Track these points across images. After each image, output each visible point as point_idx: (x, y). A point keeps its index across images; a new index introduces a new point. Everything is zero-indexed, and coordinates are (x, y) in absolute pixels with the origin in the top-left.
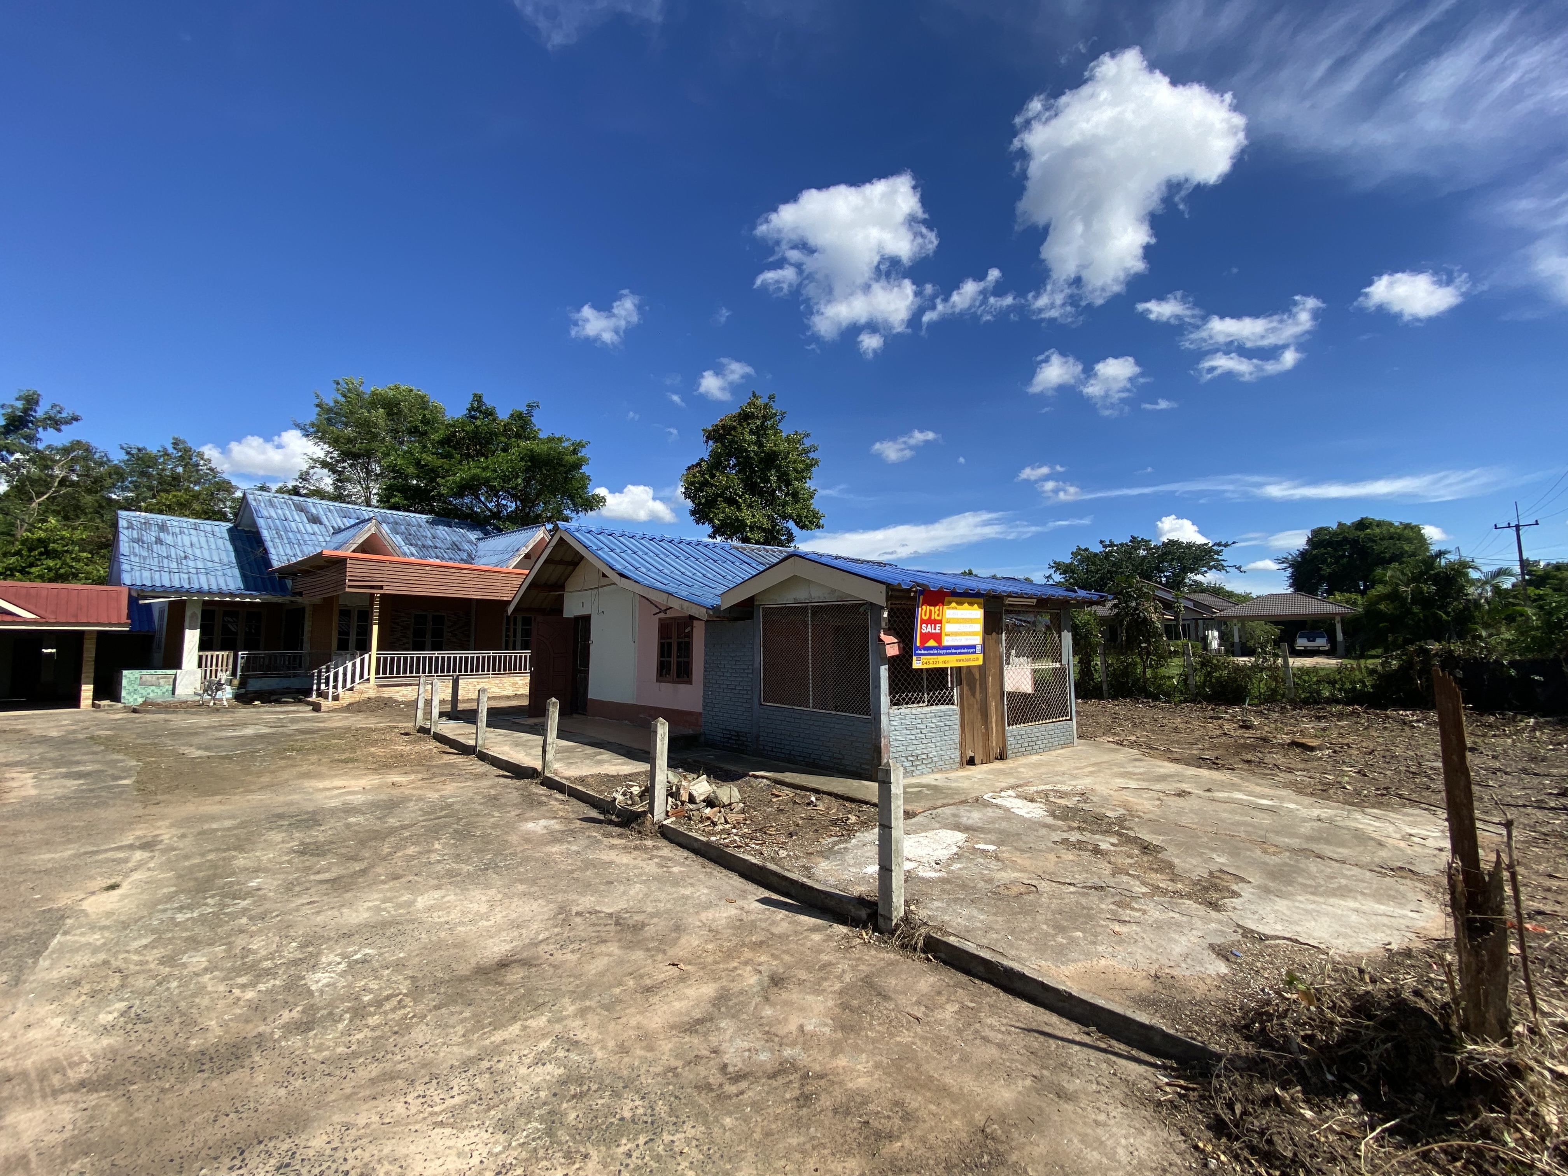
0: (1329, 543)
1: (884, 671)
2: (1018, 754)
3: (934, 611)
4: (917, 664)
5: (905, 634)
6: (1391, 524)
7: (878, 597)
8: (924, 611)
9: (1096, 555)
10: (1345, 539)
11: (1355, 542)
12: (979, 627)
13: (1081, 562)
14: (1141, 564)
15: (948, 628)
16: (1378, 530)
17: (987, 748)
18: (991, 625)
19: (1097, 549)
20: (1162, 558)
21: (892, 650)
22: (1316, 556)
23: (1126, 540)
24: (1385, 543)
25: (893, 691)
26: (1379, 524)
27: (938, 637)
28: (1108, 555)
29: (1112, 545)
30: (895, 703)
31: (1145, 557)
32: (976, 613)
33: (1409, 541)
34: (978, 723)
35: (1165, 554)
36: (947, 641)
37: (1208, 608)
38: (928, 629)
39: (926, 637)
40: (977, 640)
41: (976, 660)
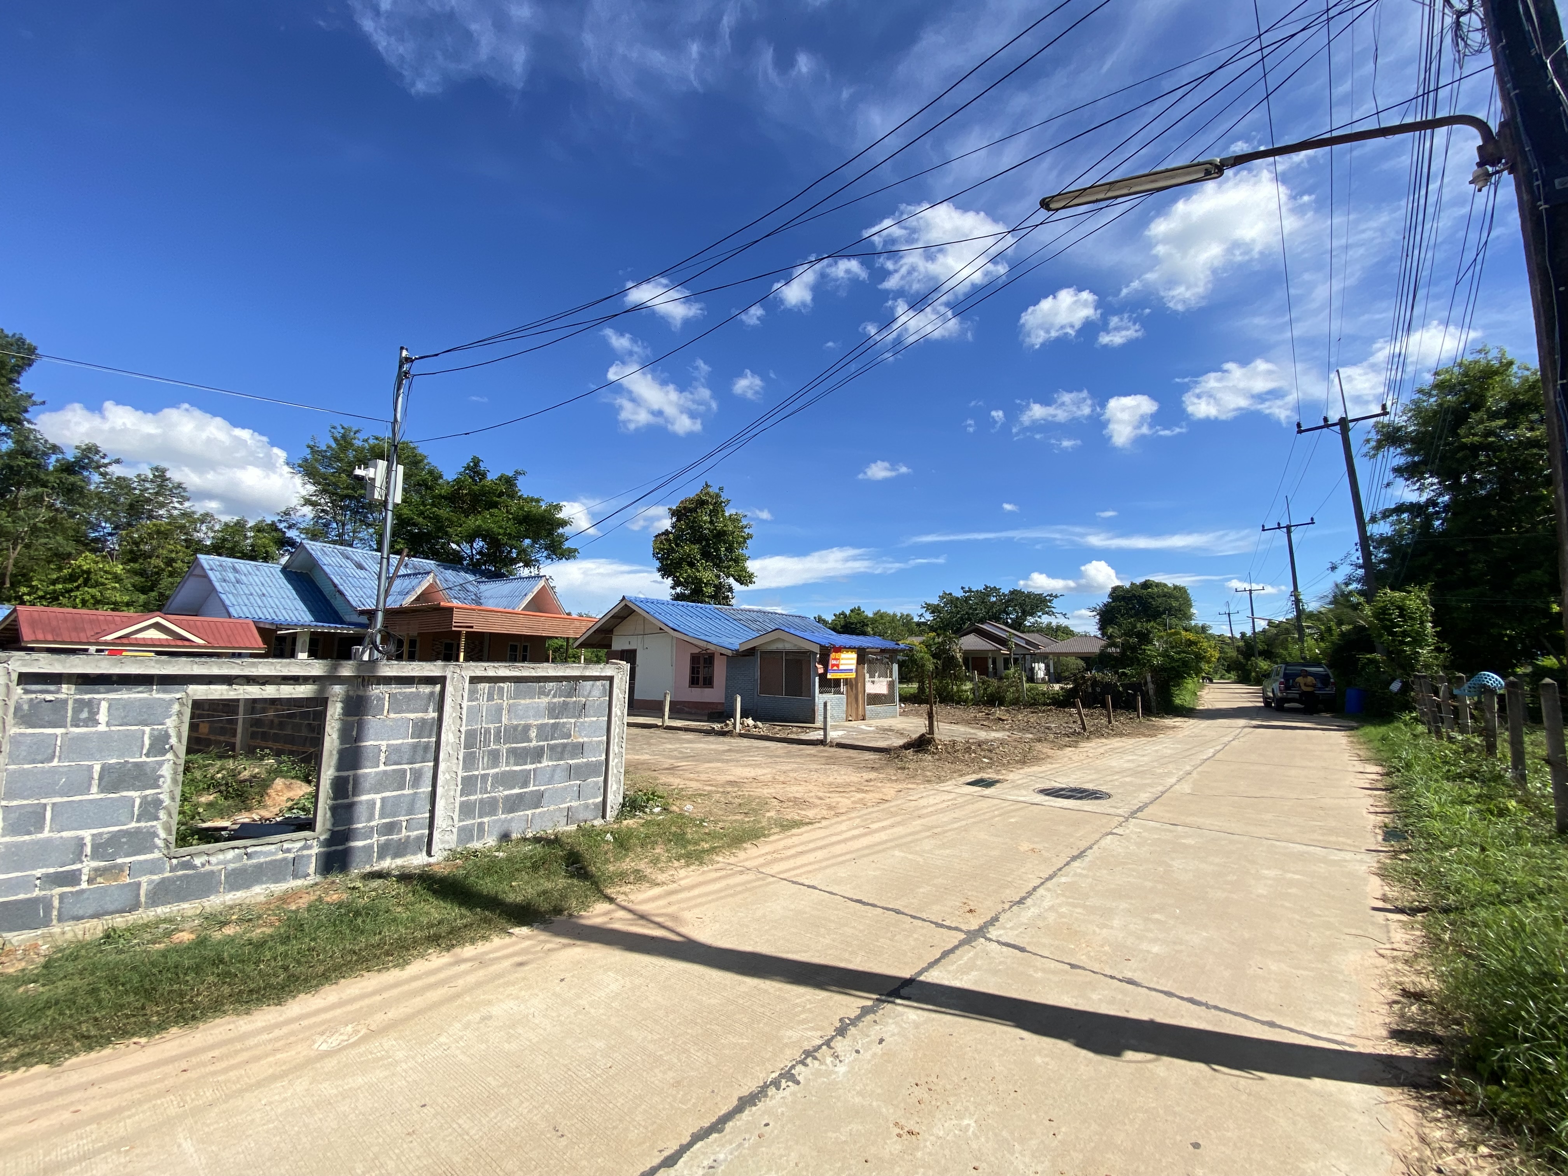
0: (1124, 598)
1: (817, 679)
2: (871, 718)
3: (837, 655)
4: (829, 676)
5: (826, 665)
6: (1165, 585)
7: (816, 649)
8: (833, 655)
9: (957, 599)
10: (1134, 596)
11: (1140, 598)
12: (855, 661)
13: (946, 604)
14: (992, 607)
15: (842, 662)
16: (1156, 590)
17: (857, 714)
18: (861, 661)
19: (959, 594)
20: (1008, 603)
21: (821, 671)
22: (1113, 608)
23: (981, 588)
24: (1160, 600)
25: (820, 686)
26: (1158, 585)
27: (838, 666)
28: (967, 599)
29: (970, 591)
30: (821, 693)
31: (995, 603)
32: (854, 656)
33: (1176, 599)
34: (855, 706)
35: (1009, 601)
36: (841, 667)
37: (1036, 646)
38: (834, 662)
39: (833, 665)
40: (854, 667)
41: (853, 675)
